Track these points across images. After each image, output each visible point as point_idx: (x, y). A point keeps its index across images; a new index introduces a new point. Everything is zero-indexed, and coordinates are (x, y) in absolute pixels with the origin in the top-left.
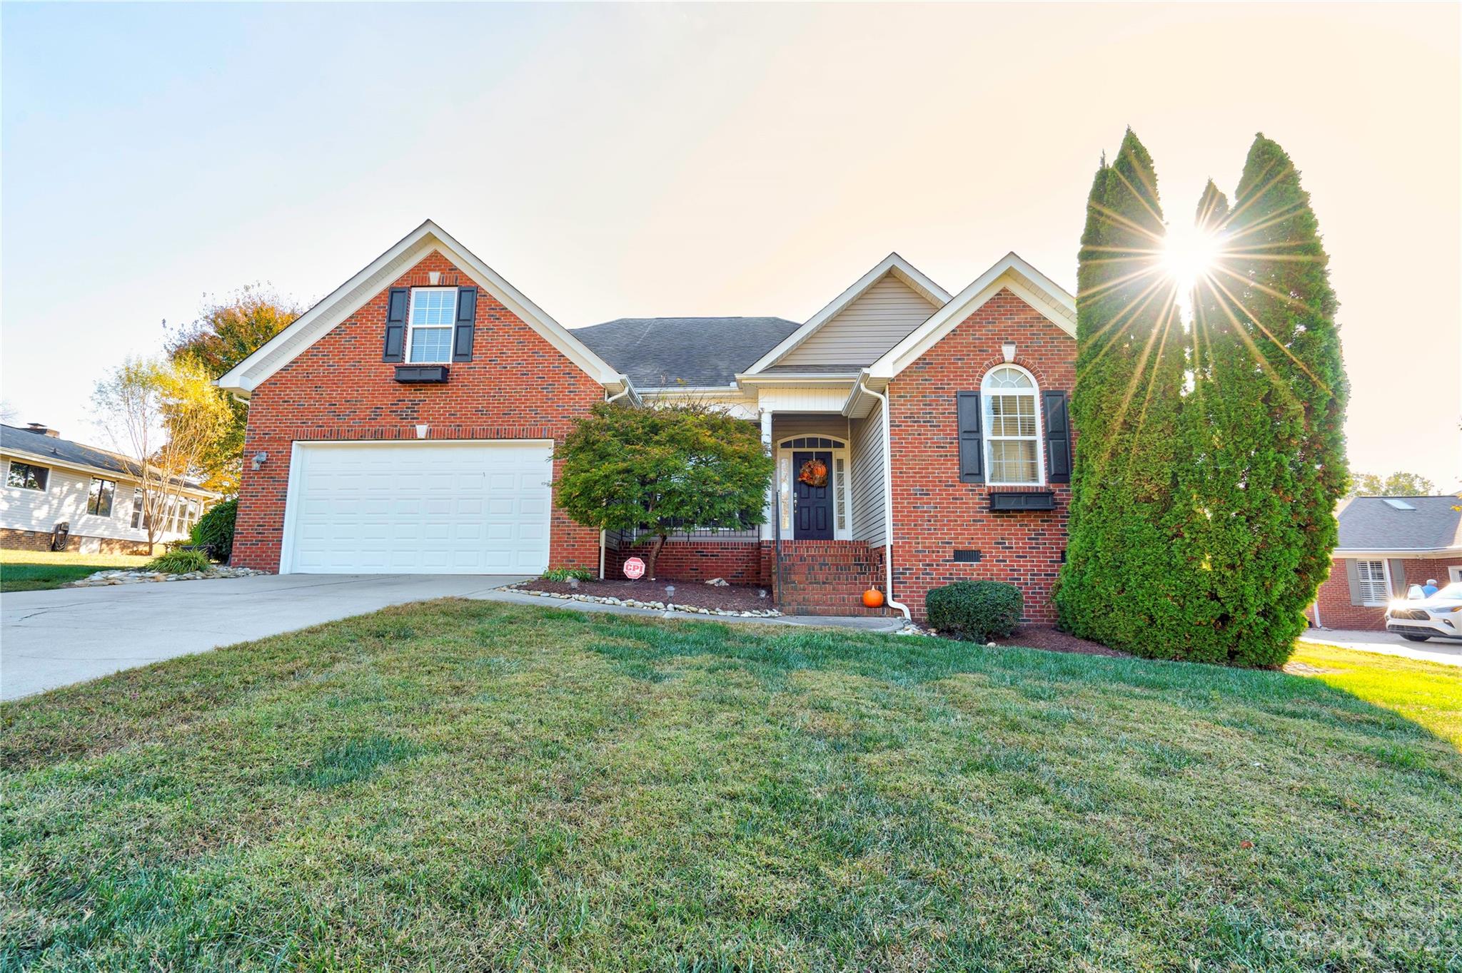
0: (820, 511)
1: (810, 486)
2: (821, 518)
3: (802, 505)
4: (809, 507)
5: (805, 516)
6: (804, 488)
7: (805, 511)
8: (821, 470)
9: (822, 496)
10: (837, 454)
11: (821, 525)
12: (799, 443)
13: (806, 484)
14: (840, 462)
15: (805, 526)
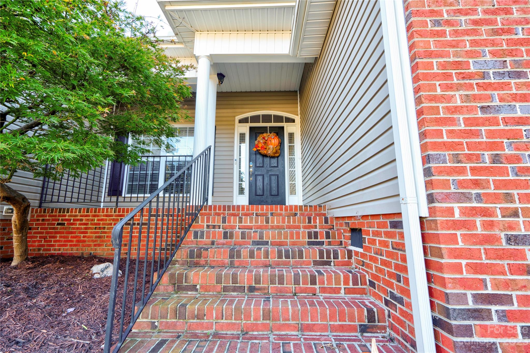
0: (273, 178)
1: (265, 156)
2: (274, 185)
3: (256, 173)
4: (263, 175)
5: (260, 184)
6: (260, 158)
7: (260, 178)
8: (274, 141)
9: (276, 165)
10: (288, 128)
11: (274, 192)
12: (255, 119)
13: (260, 154)
14: (291, 136)
15: (259, 192)
